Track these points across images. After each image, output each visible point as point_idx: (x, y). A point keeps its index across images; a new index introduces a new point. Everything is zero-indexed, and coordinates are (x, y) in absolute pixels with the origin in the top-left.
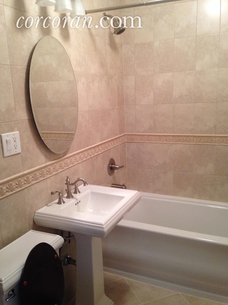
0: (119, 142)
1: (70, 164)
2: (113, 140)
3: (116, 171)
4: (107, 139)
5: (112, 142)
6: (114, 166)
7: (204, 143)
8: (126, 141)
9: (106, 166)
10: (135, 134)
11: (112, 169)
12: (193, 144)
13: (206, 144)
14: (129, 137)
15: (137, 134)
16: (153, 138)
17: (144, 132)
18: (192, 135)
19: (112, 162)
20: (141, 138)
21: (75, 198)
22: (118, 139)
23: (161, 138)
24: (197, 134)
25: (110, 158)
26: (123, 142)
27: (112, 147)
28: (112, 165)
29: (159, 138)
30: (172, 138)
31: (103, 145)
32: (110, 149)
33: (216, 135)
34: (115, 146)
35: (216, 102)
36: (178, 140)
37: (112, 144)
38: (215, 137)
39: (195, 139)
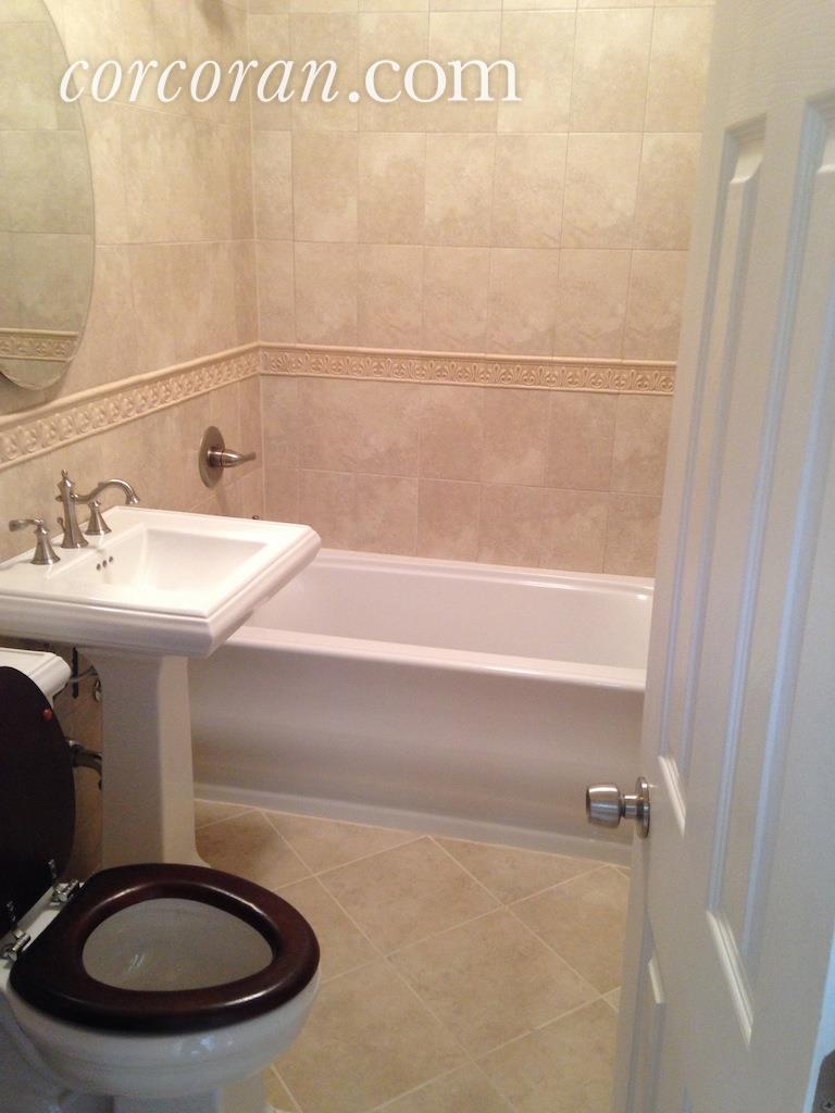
0: (239, 372)
1: (70, 431)
2: (216, 362)
3: (227, 472)
4: (197, 356)
5: (214, 370)
6: (220, 453)
7: (517, 382)
8: (260, 370)
9: (194, 453)
10: (292, 345)
11: (213, 464)
12: (485, 387)
13: (523, 386)
14: (272, 358)
15: (299, 345)
16: (354, 363)
17: (324, 340)
18: (482, 355)
19: (214, 440)
20: (314, 360)
21: (94, 547)
22: (232, 361)
23: (383, 364)
24: (497, 353)
25: (207, 426)
26: (250, 373)
27: (212, 387)
28: (214, 449)
29: (375, 364)
30: (417, 364)
31: (183, 376)
32: (208, 392)
33: (555, 358)
34: (222, 383)
35: (557, 245)
36: (439, 370)
37: (212, 376)
38: (552, 364)
39: (490, 370)
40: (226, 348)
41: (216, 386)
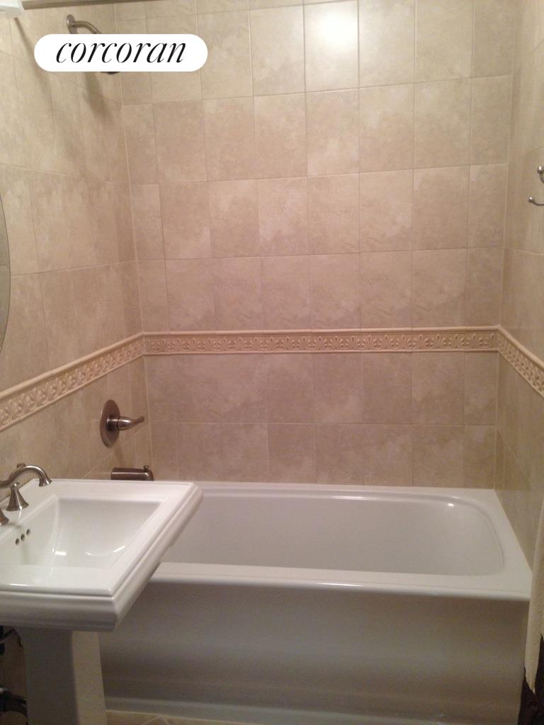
0: (128, 356)
2: (110, 352)
3: (122, 434)
4: (96, 349)
5: (109, 358)
6: (116, 420)
7: (336, 348)
8: (144, 352)
9: (96, 422)
10: (167, 333)
11: (111, 428)
12: (312, 353)
13: (341, 351)
14: (153, 343)
15: (172, 333)
16: (214, 342)
18: (309, 330)
19: (112, 409)
20: (184, 342)
21: (13, 525)
22: (123, 349)
23: (235, 341)
24: (320, 328)
25: (105, 401)
26: (137, 356)
27: (109, 370)
28: (112, 417)
29: (230, 342)
30: (261, 340)
31: (85, 366)
32: (105, 375)
33: (363, 330)
34: (116, 366)
35: (358, 251)
36: (277, 344)
37: (108, 362)
38: (360, 333)
39: (315, 341)
40: (118, 341)
41: (112, 370)
